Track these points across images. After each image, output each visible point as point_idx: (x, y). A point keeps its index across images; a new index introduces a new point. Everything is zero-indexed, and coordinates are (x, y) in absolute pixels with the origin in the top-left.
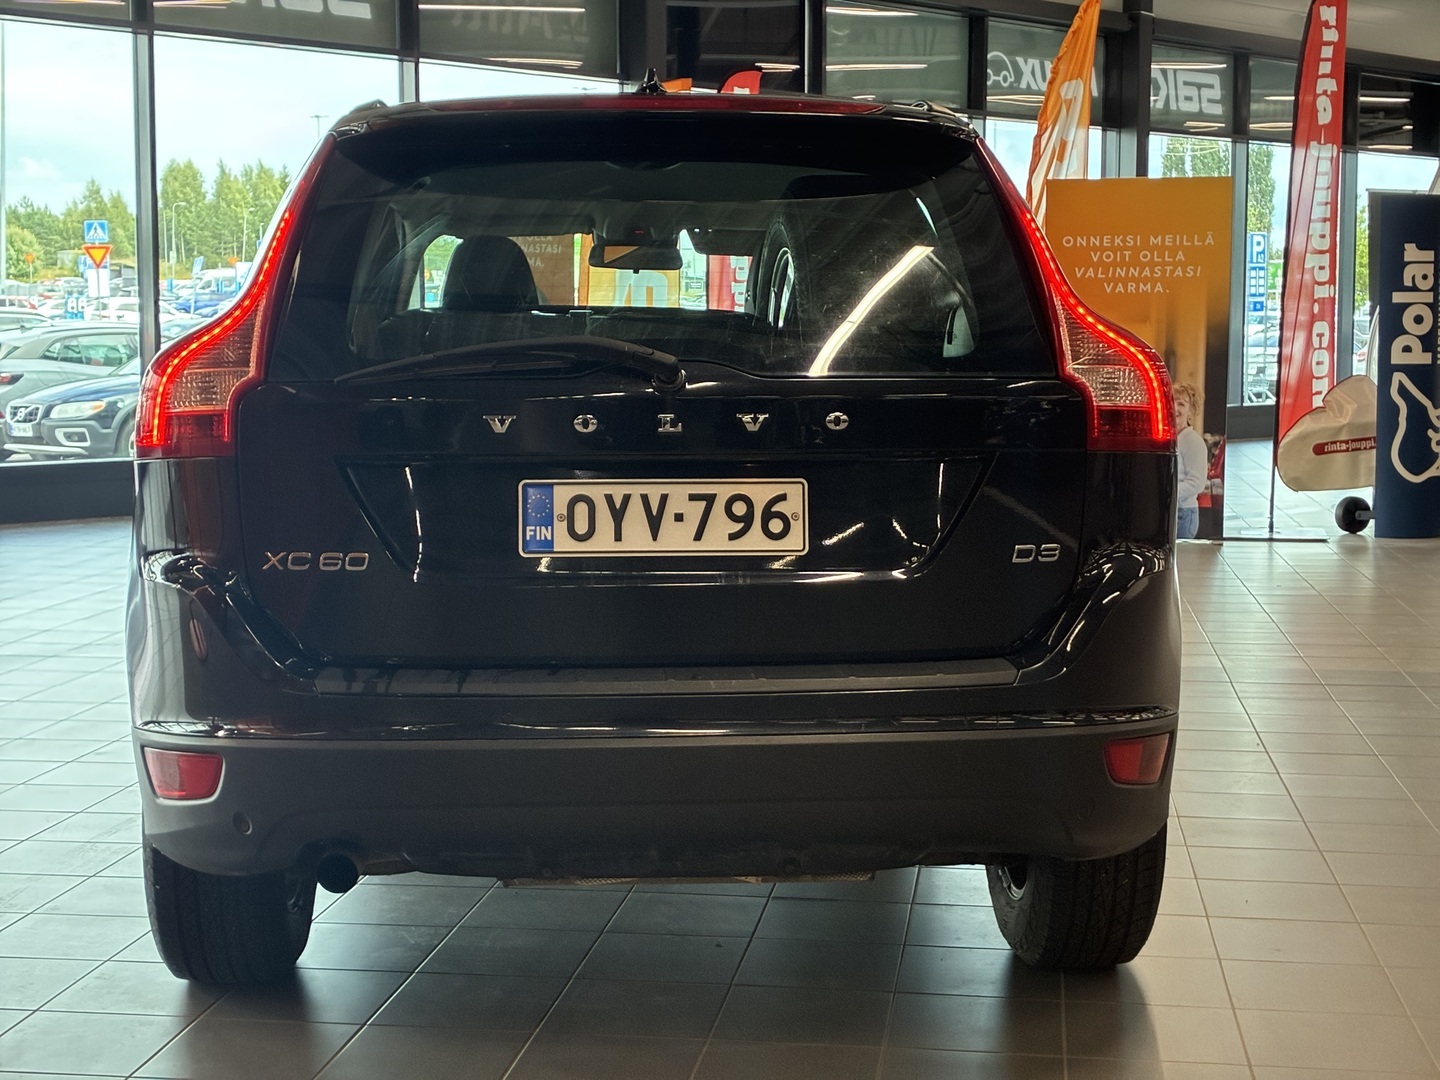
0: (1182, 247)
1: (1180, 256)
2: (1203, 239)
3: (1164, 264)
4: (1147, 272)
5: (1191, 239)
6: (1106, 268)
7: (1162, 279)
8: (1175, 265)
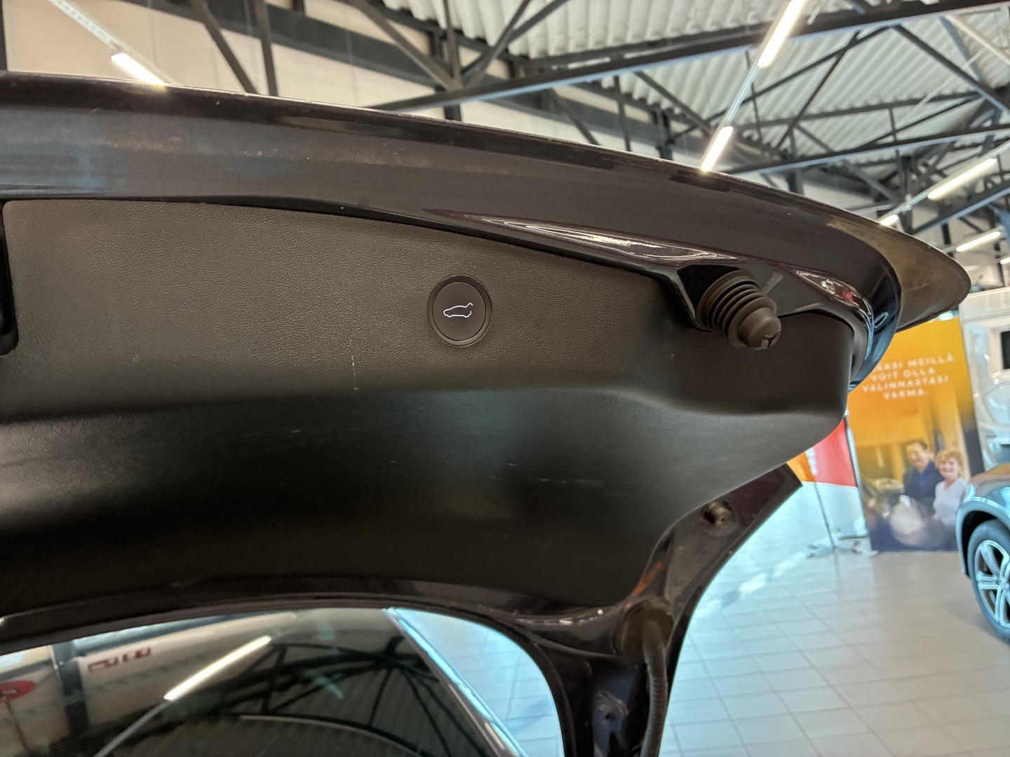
0: (931, 365)
1: (931, 371)
2: (945, 358)
3: (921, 377)
4: (910, 383)
5: (936, 359)
6: (882, 384)
7: (923, 387)
8: (929, 377)
